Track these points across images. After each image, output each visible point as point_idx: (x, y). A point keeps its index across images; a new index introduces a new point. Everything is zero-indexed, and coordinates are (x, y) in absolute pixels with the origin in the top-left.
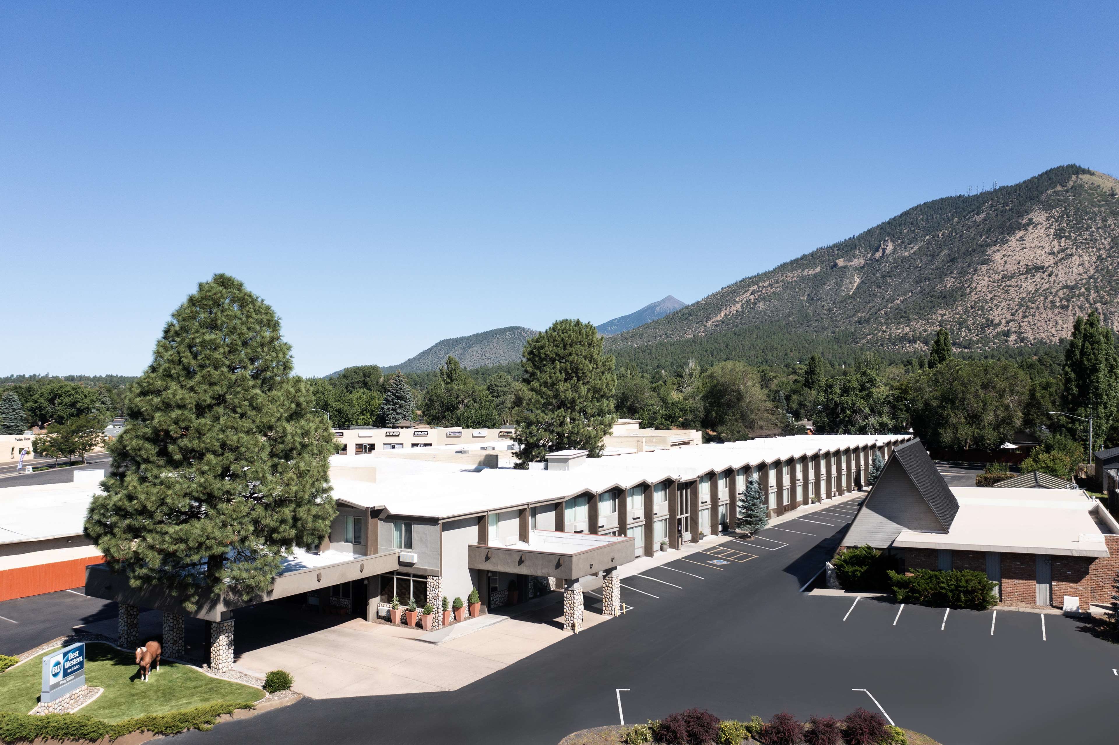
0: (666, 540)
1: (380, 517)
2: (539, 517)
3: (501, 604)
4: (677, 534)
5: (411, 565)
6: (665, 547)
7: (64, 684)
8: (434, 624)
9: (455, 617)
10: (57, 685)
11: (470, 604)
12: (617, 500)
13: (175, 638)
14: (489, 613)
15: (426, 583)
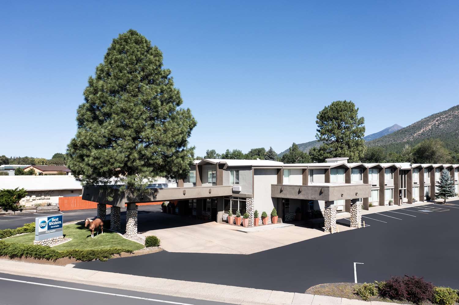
0: (393, 200)
1: (224, 168)
2: (315, 176)
3: (291, 220)
4: (399, 198)
5: (238, 192)
6: (391, 203)
7: (48, 233)
8: (249, 224)
9: (263, 222)
10: (44, 233)
11: (272, 216)
12: (362, 174)
13: (115, 220)
14: (283, 222)
15: (245, 202)
